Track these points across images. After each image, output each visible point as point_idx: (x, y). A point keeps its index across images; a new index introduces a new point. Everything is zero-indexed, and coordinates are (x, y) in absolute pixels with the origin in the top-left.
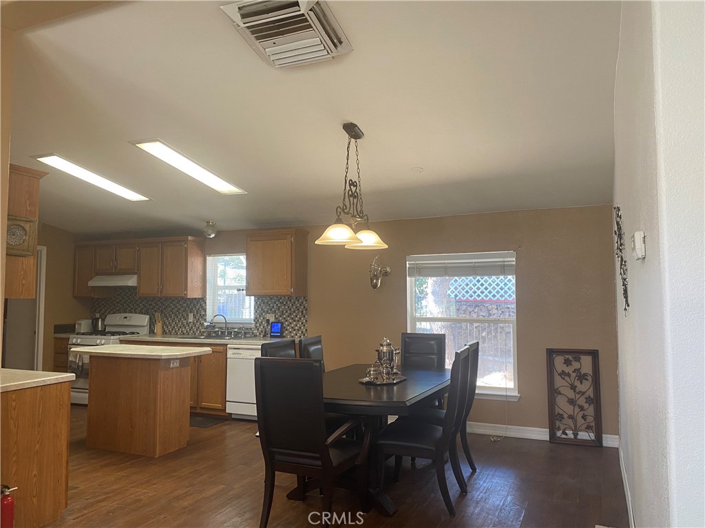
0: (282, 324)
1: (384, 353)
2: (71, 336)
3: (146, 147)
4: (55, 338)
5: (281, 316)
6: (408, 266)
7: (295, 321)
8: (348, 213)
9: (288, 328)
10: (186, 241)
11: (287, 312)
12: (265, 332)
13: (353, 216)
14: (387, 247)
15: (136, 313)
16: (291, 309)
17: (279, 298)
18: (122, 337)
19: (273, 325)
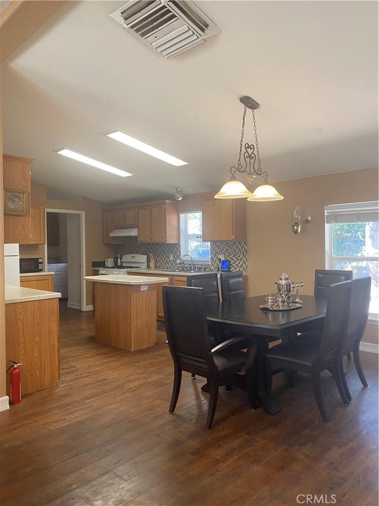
0: (229, 262)
1: (282, 285)
2: (100, 269)
3: (111, 136)
4: (93, 270)
5: (228, 256)
6: (326, 214)
7: (238, 260)
8: (243, 172)
9: (234, 265)
10: (164, 204)
11: (232, 253)
12: (218, 268)
13: (250, 174)
14: (282, 198)
15: (140, 254)
16: (235, 251)
17: (227, 242)
18: (129, 270)
19: (223, 263)
